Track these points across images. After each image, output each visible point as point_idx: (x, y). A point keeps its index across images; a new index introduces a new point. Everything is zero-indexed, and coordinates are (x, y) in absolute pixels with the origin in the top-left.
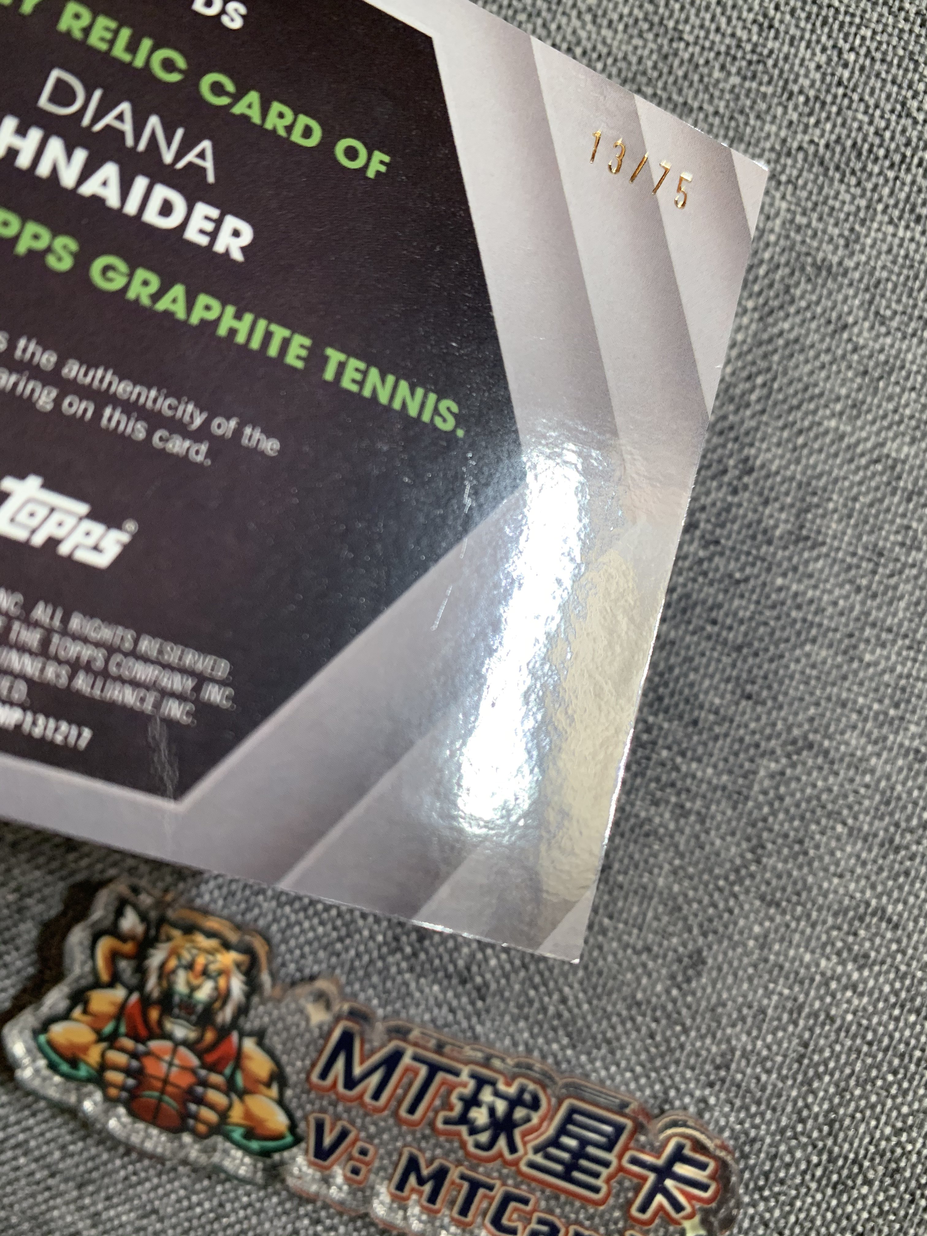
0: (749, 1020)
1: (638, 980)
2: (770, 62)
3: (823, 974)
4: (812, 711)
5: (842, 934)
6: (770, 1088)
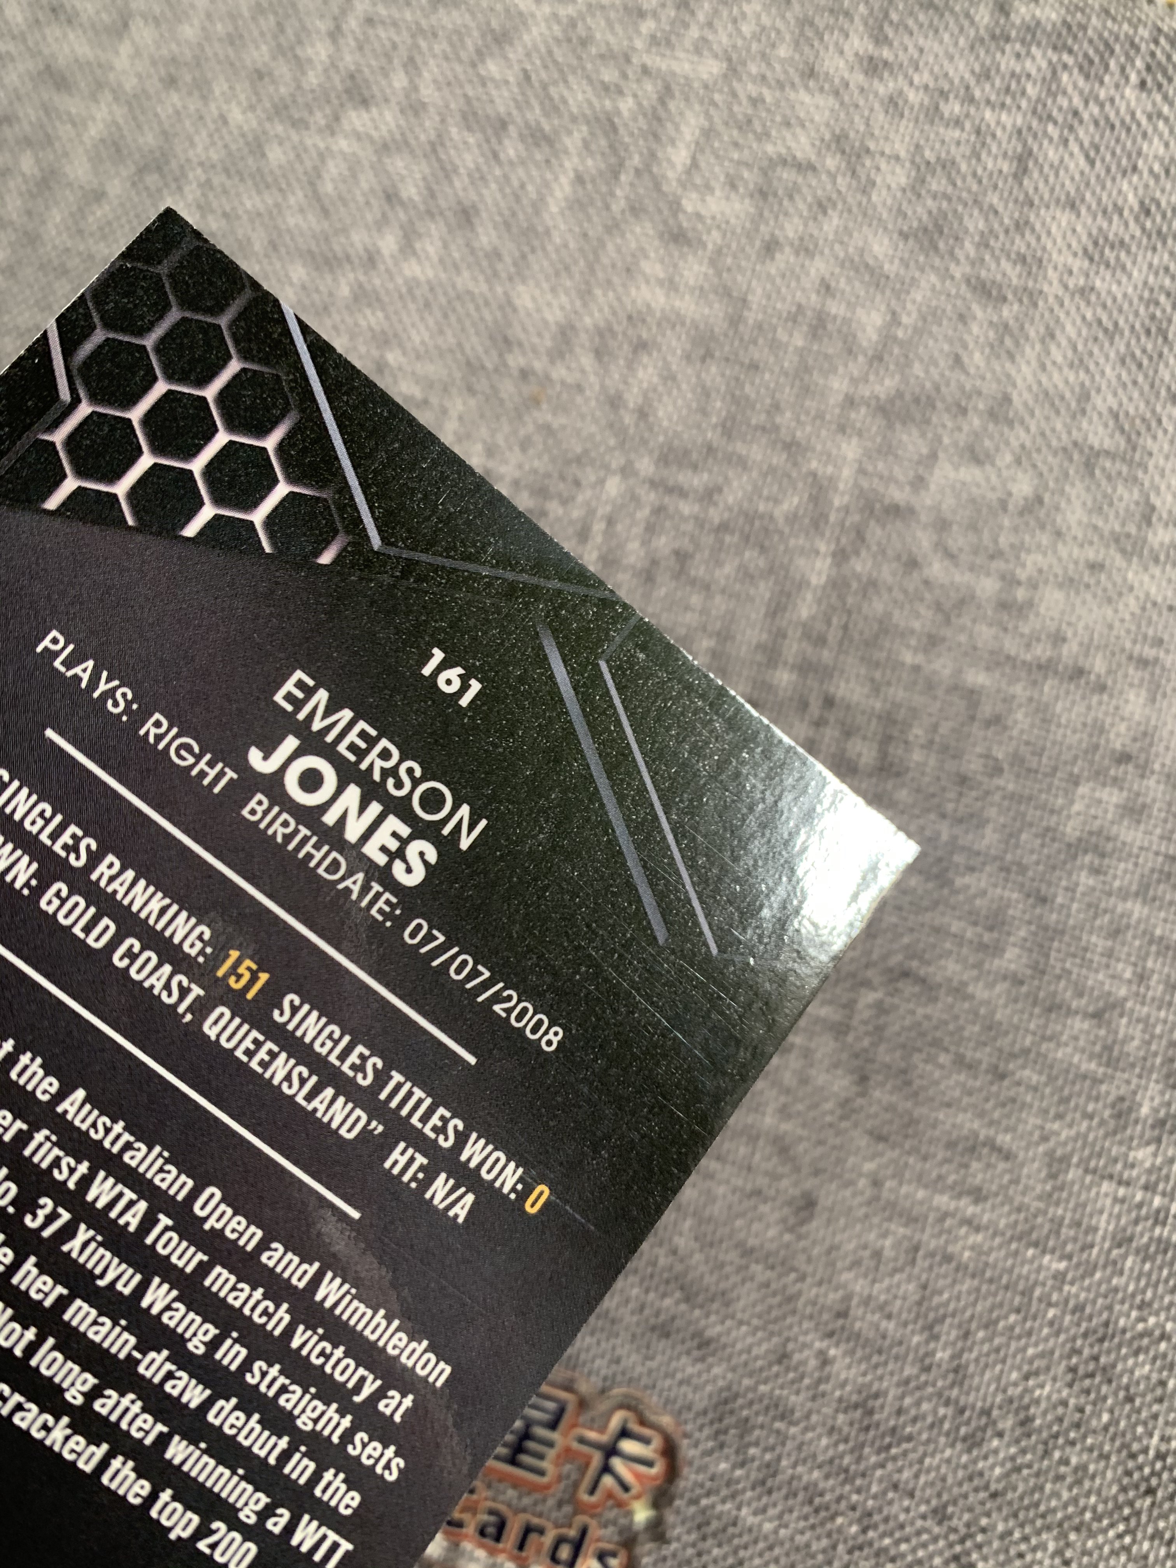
0: (866, 1262)
1: (749, 1227)
3: (938, 1209)
5: (954, 1166)
6: (890, 1334)
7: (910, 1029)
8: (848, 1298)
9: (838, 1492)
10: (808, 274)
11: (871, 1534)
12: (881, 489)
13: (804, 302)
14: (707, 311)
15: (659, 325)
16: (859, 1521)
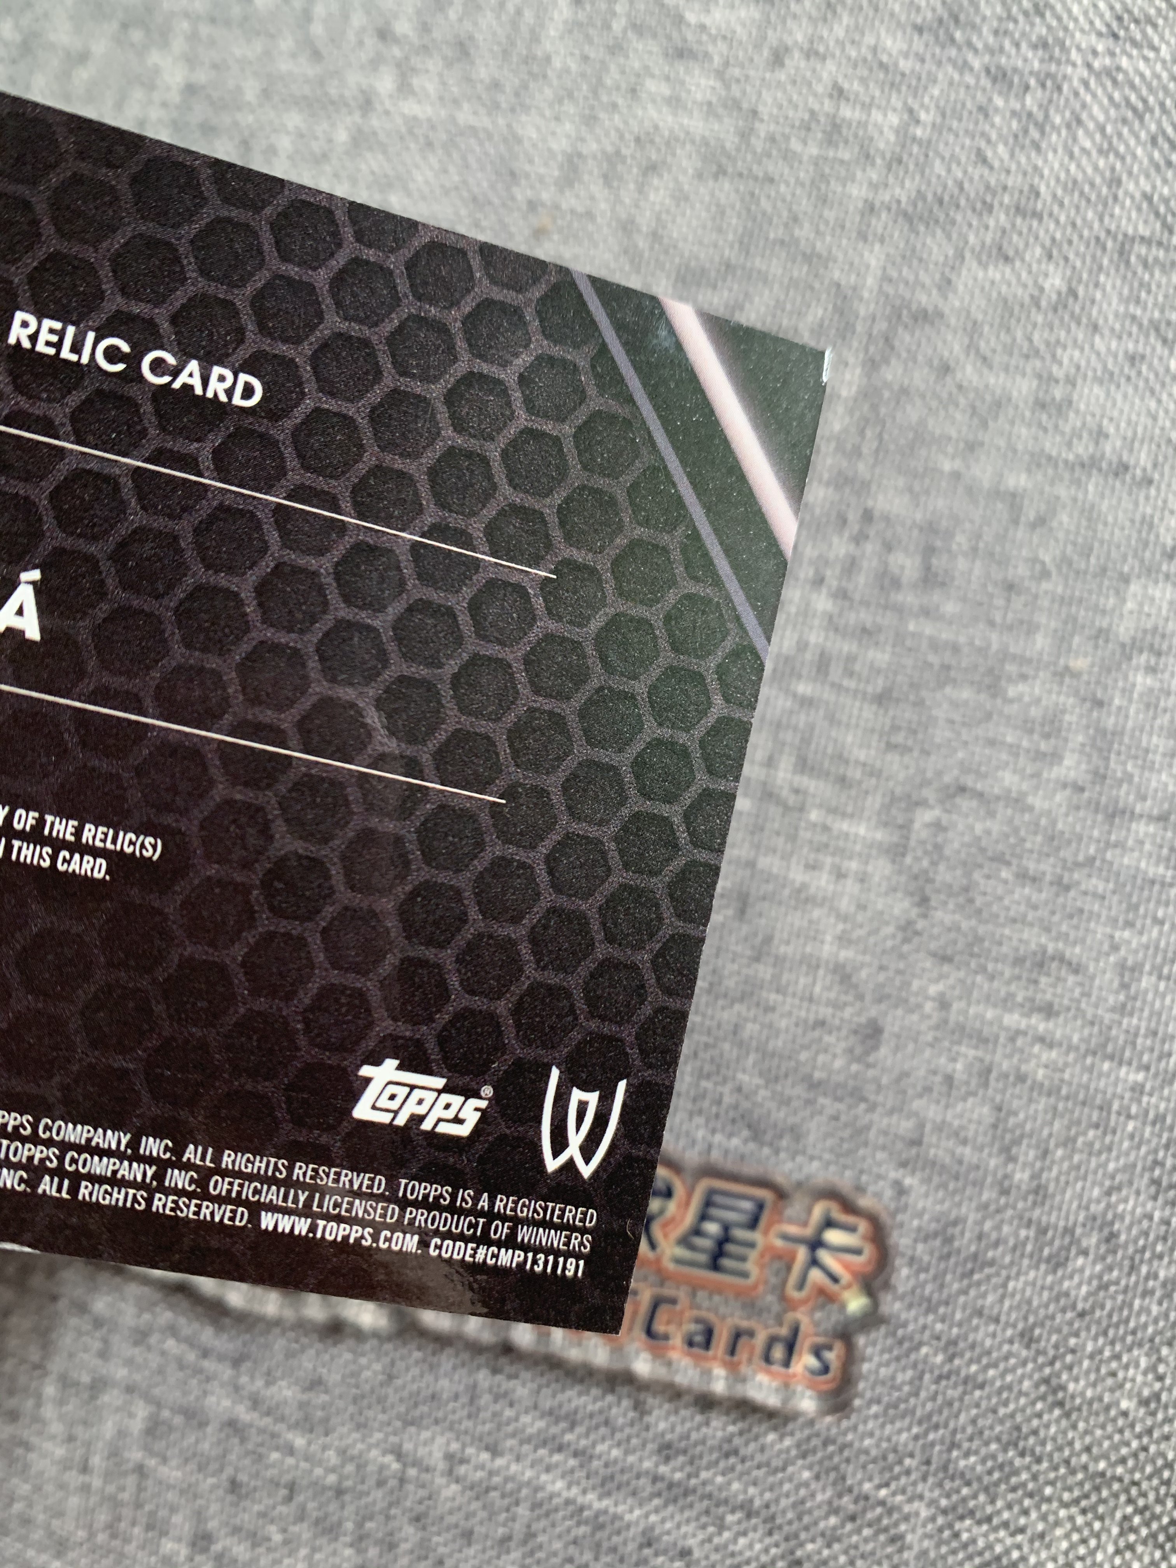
0: (936, 1088)
3: (1007, 1029)
4: (960, 755)
6: (966, 1159)
7: (969, 845)
8: (921, 1126)
9: (921, 1321)
10: (820, 80)
11: (957, 1362)
12: (908, 296)
13: (816, 107)
14: (716, 127)
15: (668, 144)
16: (945, 1349)
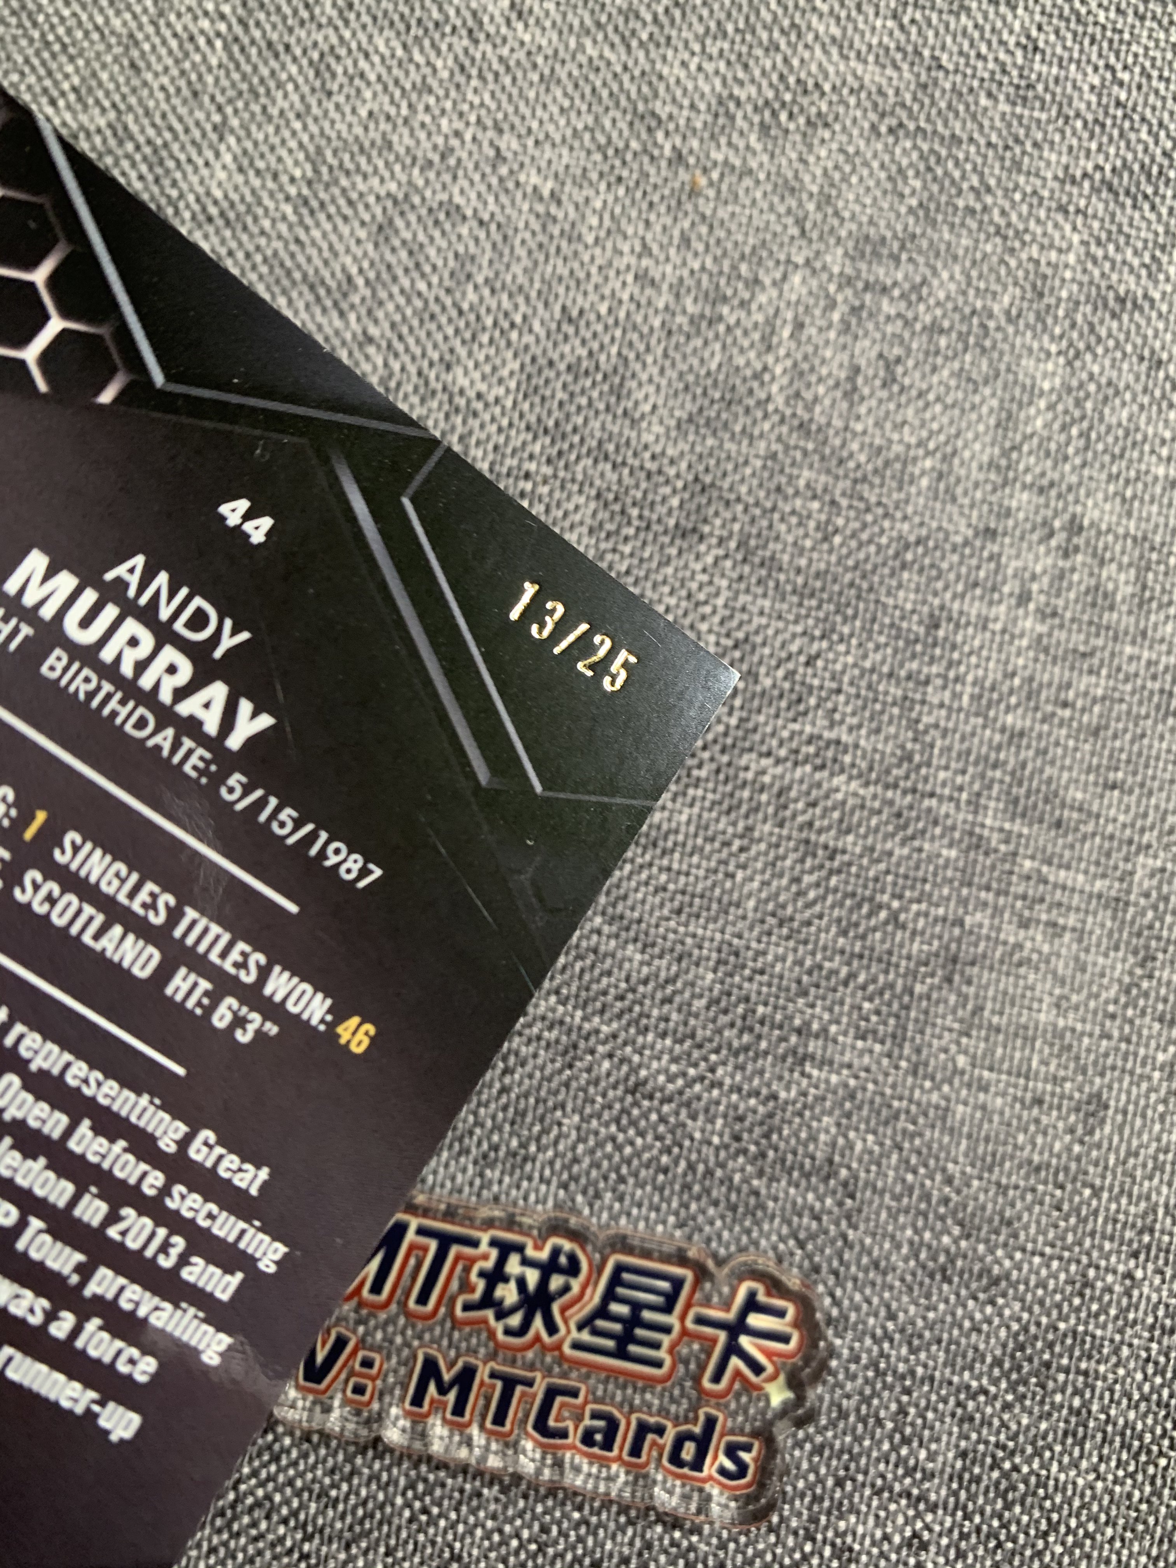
2: (1040, 87)
